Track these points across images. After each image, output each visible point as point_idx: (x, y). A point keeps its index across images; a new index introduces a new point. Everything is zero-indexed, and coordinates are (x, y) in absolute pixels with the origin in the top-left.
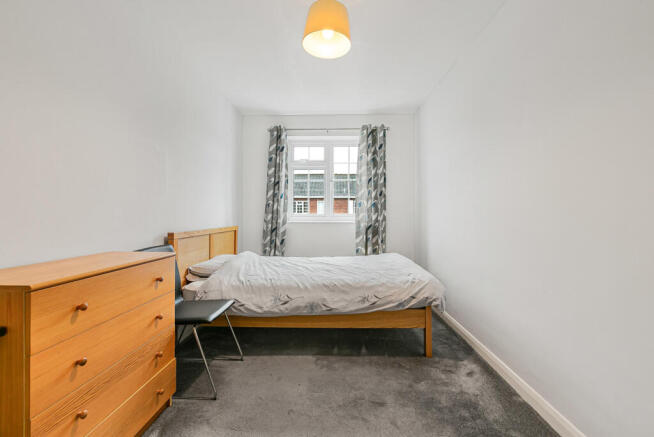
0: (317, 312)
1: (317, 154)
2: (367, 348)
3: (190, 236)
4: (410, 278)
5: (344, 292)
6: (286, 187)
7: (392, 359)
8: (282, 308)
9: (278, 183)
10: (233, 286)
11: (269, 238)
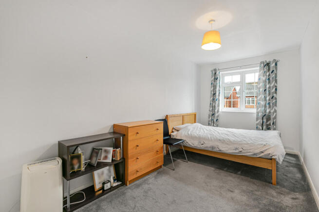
0: (215, 150)
1: (237, 78)
2: (242, 172)
3: (174, 116)
4: (265, 143)
5: (227, 144)
6: (219, 96)
7: (251, 180)
8: (201, 146)
9: (215, 94)
10: (185, 136)
11: (211, 118)
